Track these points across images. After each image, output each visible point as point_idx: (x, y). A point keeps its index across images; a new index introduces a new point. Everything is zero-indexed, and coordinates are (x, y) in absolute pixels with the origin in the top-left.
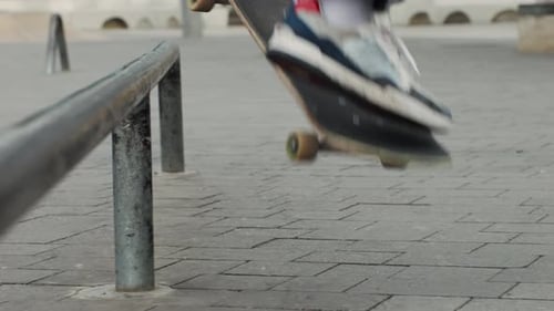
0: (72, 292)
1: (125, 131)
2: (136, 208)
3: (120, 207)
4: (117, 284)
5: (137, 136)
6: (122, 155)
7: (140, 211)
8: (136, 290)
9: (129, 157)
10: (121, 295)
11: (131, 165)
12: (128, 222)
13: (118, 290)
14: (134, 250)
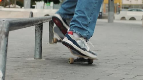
0: (26, 59)
1: (38, 29)
2: (39, 43)
3: (36, 43)
4: (35, 58)
5: (40, 30)
6: (37, 34)
7: (39, 44)
8: (38, 59)
9: (38, 34)
10: (35, 60)
11: (39, 36)
12: (37, 46)
13: (35, 59)
14: (38, 51)
